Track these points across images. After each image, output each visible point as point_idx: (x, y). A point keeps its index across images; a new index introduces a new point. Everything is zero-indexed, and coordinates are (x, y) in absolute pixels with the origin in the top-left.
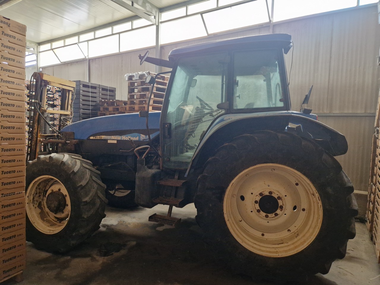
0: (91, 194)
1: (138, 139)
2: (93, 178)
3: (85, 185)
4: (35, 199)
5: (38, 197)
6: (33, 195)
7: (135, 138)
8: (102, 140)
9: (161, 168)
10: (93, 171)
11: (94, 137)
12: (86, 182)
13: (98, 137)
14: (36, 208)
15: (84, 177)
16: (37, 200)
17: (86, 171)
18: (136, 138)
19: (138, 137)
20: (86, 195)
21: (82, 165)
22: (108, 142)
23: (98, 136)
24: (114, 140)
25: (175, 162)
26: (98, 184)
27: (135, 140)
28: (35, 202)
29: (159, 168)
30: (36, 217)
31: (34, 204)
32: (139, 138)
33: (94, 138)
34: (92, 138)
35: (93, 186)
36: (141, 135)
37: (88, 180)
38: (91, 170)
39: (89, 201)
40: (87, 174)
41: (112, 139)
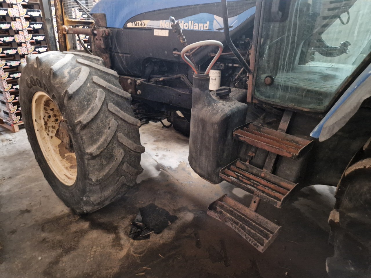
0: (102, 140)
1: (207, 28)
2: (109, 108)
3: (88, 123)
4: (49, 124)
5: (54, 121)
6: (44, 119)
7: (202, 25)
8: (146, 29)
9: (249, 99)
10: (113, 93)
11: (133, 24)
12: (92, 115)
13: (139, 24)
14: (52, 137)
15: (88, 105)
16: (52, 126)
17: (97, 91)
18: (206, 25)
19: (208, 22)
20: (93, 141)
21: (92, 79)
22: (155, 34)
23: (139, 22)
24: (163, 29)
25: (286, 88)
26: (121, 118)
27: (202, 29)
28: (51, 129)
29: (243, 99)
30: (53, 151)
31: (49, 131)
32: (211, 24)
33: (133, 26)
34: (129, 25)
35: (109, 124)
36: (215, 17)
37: (95, 112)
38: (108, 90)
39: (98, 153)
40: (97, 99)
41: (161, 27)
